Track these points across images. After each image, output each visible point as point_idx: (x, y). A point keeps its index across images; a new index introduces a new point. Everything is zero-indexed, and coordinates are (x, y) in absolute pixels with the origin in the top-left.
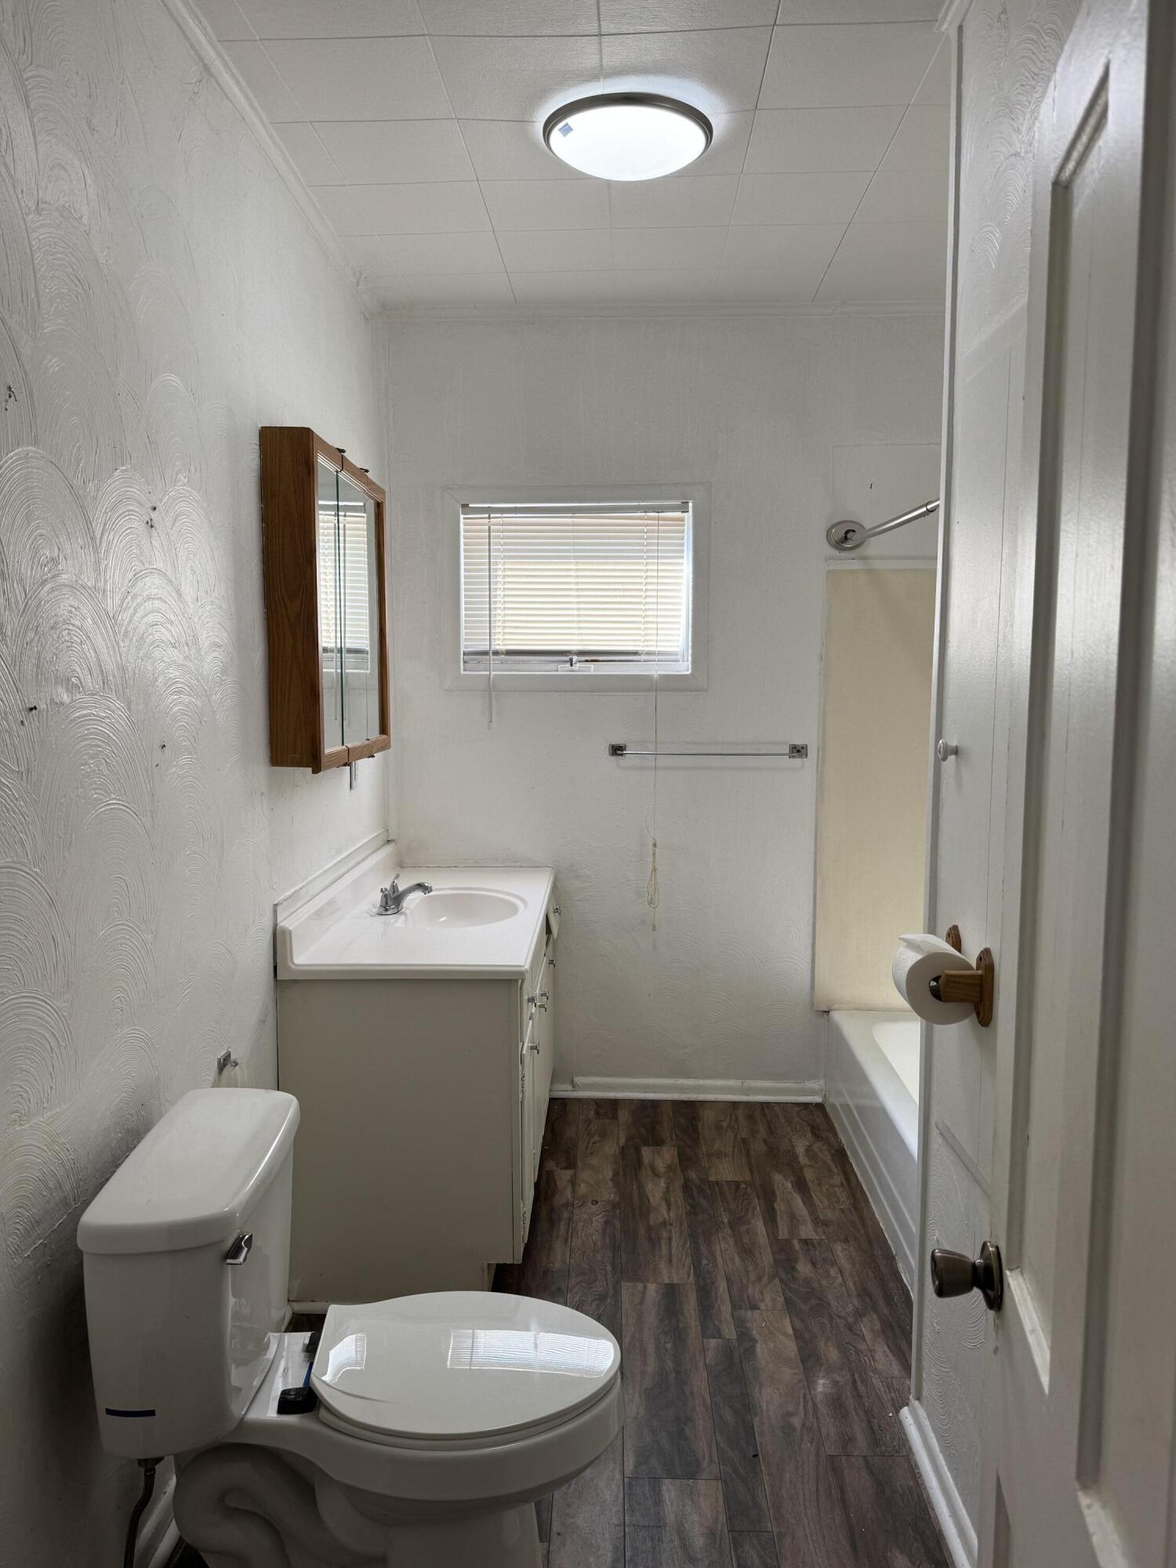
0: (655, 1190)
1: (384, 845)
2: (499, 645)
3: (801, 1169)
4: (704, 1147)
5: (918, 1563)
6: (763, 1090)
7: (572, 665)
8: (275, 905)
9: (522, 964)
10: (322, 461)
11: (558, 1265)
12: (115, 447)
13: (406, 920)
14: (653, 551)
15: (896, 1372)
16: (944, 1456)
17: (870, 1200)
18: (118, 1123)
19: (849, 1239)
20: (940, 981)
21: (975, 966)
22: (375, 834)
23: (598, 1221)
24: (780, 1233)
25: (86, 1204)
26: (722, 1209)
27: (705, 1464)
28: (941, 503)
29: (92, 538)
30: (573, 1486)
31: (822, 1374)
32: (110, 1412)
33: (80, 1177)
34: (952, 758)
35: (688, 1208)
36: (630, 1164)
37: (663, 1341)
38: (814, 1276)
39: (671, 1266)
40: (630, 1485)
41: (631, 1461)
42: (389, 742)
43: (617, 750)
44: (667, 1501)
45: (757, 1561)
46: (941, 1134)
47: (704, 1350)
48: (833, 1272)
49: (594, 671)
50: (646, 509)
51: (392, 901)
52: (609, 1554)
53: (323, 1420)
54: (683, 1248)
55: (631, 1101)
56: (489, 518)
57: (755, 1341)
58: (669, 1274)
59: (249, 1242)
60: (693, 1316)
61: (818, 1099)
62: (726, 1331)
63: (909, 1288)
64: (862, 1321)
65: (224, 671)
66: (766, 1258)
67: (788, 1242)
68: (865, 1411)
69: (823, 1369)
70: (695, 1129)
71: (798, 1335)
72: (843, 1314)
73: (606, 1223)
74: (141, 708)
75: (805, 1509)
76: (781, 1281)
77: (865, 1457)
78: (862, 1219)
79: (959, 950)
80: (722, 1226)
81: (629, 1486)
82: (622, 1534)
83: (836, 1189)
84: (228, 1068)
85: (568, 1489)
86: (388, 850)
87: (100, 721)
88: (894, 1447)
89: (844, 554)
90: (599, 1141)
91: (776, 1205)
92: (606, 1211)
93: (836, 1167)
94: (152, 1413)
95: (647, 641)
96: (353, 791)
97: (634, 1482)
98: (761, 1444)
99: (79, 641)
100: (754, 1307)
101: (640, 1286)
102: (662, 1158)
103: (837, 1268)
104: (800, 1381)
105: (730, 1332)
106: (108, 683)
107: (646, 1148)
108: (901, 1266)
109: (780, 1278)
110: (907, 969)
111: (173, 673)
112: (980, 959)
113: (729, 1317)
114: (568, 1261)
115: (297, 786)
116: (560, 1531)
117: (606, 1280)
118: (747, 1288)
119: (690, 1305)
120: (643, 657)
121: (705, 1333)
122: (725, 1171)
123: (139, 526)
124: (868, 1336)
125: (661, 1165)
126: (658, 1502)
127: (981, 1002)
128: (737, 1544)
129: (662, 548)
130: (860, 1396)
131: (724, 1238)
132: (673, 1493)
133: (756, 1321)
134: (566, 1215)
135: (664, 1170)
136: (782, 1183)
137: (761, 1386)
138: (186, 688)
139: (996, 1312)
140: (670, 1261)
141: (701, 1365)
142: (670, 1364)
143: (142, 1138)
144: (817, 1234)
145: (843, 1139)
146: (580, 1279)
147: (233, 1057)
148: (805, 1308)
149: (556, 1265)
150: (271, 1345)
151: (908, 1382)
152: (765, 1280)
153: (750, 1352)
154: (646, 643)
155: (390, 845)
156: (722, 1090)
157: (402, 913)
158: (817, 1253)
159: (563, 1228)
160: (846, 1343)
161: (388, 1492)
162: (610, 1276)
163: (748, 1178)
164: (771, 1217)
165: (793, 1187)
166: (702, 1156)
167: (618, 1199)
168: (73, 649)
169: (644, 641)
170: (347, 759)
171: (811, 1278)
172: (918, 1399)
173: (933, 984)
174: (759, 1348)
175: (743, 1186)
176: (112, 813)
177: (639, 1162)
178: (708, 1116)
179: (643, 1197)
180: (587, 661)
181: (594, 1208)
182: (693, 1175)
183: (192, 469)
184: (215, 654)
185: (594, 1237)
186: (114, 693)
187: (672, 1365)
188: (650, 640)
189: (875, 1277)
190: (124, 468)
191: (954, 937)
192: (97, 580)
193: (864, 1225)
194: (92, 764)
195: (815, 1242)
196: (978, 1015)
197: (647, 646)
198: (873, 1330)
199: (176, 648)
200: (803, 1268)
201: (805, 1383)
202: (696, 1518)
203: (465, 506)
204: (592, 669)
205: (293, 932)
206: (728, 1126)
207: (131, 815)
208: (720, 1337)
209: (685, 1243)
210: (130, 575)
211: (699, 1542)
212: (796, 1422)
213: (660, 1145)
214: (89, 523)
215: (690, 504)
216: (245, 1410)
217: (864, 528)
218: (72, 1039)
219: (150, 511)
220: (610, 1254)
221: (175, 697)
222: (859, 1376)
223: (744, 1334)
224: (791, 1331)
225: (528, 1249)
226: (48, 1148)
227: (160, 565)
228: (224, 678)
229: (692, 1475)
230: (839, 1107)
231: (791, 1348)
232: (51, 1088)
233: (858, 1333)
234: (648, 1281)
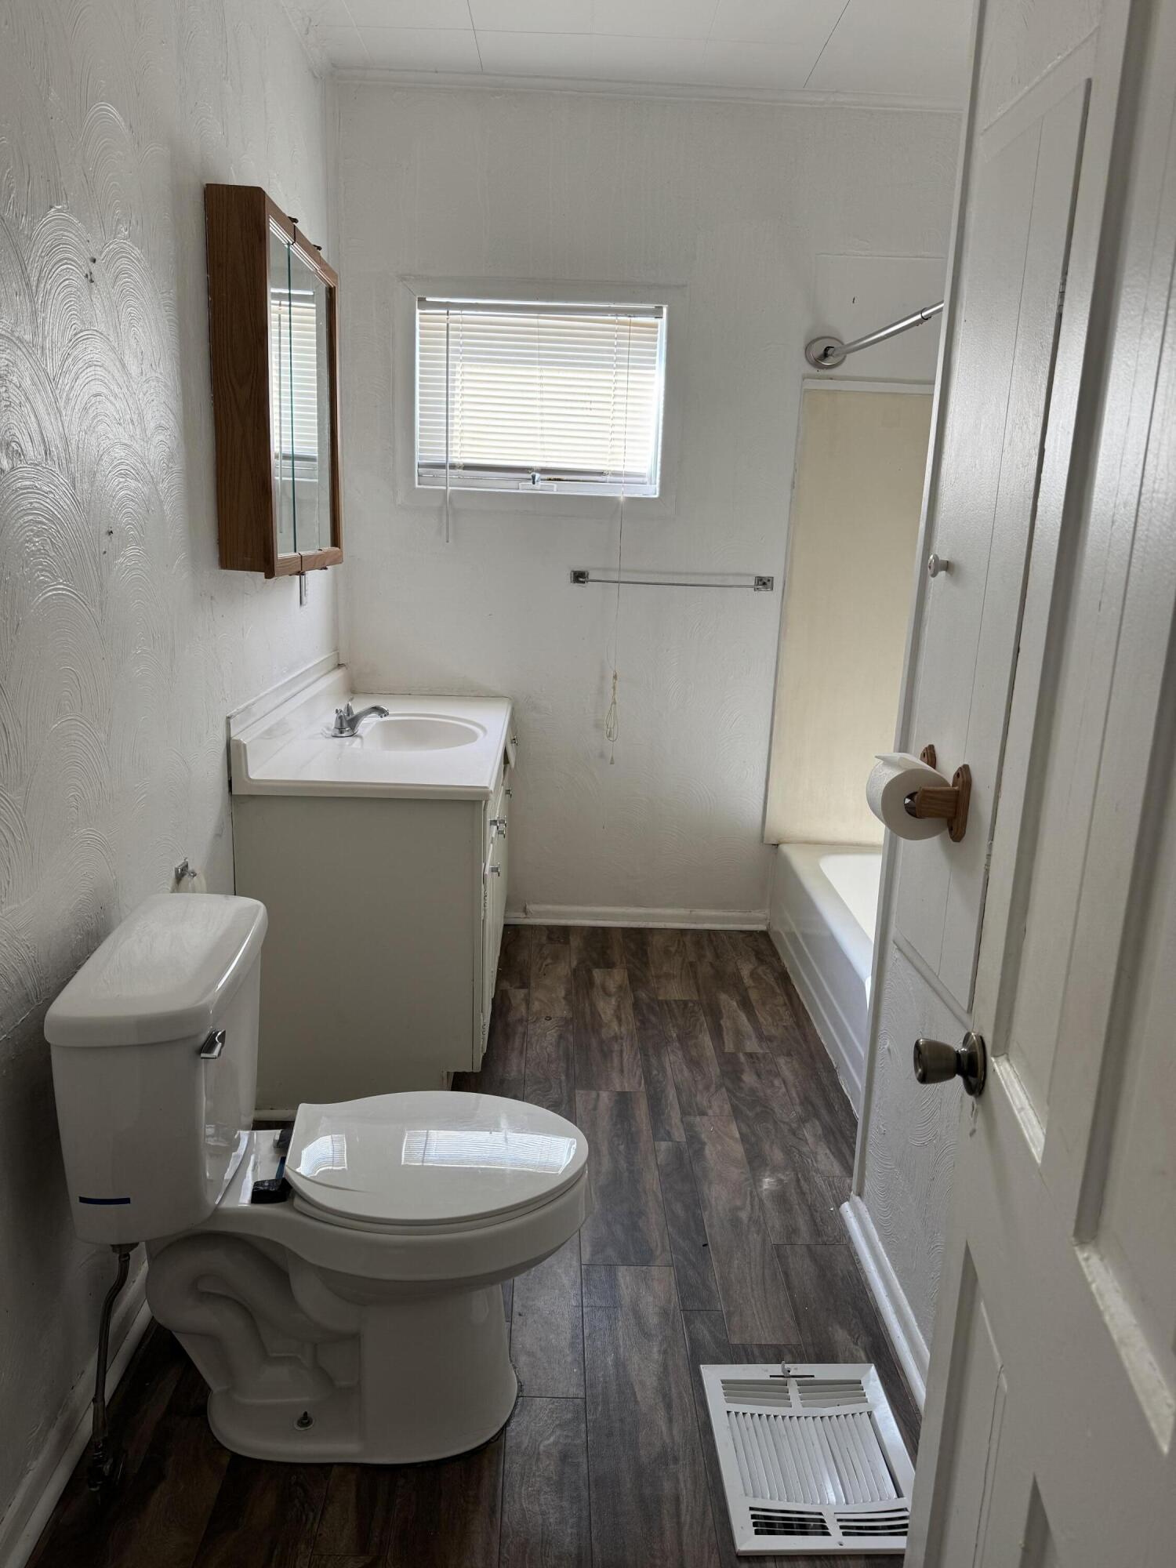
0: (606, 1008)
1: (334, 669)
2: (457, 457)
3: (746, 990)
4: (652, 969)
5: (856, 1336)
6: (709, 919)
7: (534, 483)
8: (229, 718)
9: (487, 785)
10: (274, 228)
11: (514, 1074)
12: (48, 181)
13: (362, 743)
14: (623, 360)
15: (838, 1172)
16: (883, 1244)
17: (812, 1018)
18: (77, 925)
19: (792, 1053)
20: (916, 798)
21: (951, 783)
22: (326, 656)
23: (552, 1035)
24: (726, 1047)
25: (49, 1002)
26: (671, 1025)
27: (658, 1253)
28: (945, 306)
29: (27, 284)
30: (532, 1273)
31: (767, 1173)
32: (83, 1200)
33: (41, 975)
34: (942, 574)
35: (638, 1024)
36: (581, 985)
37: (616, 1143)
38: (758, 1086)
39: (625, 1077)
40: (588, 1272)
41: (588, 1250)
42: (341, 556)
43: (579, 577)
44: (623, 1285)
45: (708, 1336)
46: (900, 949)
47: (655, 1151)
48: (777, 1082)
49: (557, 491)
50: (617, 312)
51: (347, 724)
52: (569, 1331)
53: (297, 1208)
54: (635, 1059)
55: (583, 928)
56: (448, 314)
57: (704, 1144)
58: (618, 1083)
59: (222, 1038)
60: (644, 1120)
61: (762, 927)
62: (676, 1134)
63: (849, 1098)
64: (804, 1126)
65: (171, 458)
66: (714, 1070)
67: (734, 1055)
68: (808, 1205)
69: (768, 1168)
70: (645, 953)
71: (744, 1138)
72: (787, 1120)
73: (560, 1037)
74: (86, 486)
75: (753, 1290)
76: (728, 1090)
77: (808, 1246)
78: (804, 1035)
79: (934, 768)
80: (670, 1040)
81: (586, 1274)
82: (581, 1313)
83: (779, 1008)
84: (186, 878)
85: (528, 1275)
86: (338, 674)
87: (43, 495)
88: (835, 1236)
89: (822, 372)
90: (551, 964)
91: (722, 1022)
92: (559, 1027)
93: (779, 987)
94: (127, 1201)
95: (613, 460)
96: (304, 608)
97: (591, 1269)
98: (710, 1235)
99: (18, 402)
100: (703, 1113)
101: (594, 1094)
102: (616, 978)
103: (781, 1080)
104: (747, 1180)
105: (679, 1135)
106: (50, 454)
107: (597, 970)
108: (842, 1079)
109: (726, 1088)
110: (884, 786)
111: (119, 452)
112: (957, 775)
113: (679, 1123)
114: (523, 1071)
115: (247, 594)
116: (521, 1312)
117: (561, 1088)
118: (696, 1096)
119: (642, 1112)
120: (609, 478)
121: (656, 1137)
122: (674, 991)
123: (78, 280)
124: (810, 1139)
125: (612, 986)
126: (613, 1284)
127: (955, 818)
128: (688, 1321)
129: (633, 357)
130: (803, 1193)
131: (673, 1051)
132: (628, 1278)
133: (705, 1127)
134: (520, 1029)
135: (614, 990)
136: (728, 1002)
137: (710, 1183)
138: (132, 471)
139: (976, 1097)
140: (622, 1071)
141: (653, 1165)
142: (623, 1165)
143: (102, 942)
144: (762, 1048)
145: (785, 963)
146: (535, 1087)
147: (190, 868)
148: (750, 1114)
149: (512, 1074)
150: (241, 1141)
151: (848, 1181)
152: (712, 1089)
153: (699, 1153)
154: (612, 463)
155: (340, 670)
156: (673, 918)
157: (357, 736)
158: (762, 1065)
159: (518, 1041)
160: (790, 1146)
161: (363, 1273)
162: (564, 1084)
163: (695, 998)
164: (717, 1032)
165: (738, 1006)
166: (651, 978)
167: (570, 1015)
168: (12, 409)
169: (610, 460)
170: (300, 569)
171: (756, 1088)
172: (860, 1194)
173: (907, 801)
174: (709, 1151)
175: (690, 1004)
176: (60, 598)
177: (590, 983)
178: (657, 941)
179: (595, 1013)
180: (550, 480)
181: (549, 1023)
182: (643, 995)
183: (134, 222)
184: (161, 437)
185: (548, 1049)
186: (57, 466)
187: (625, 1166)
188: (617, 460)
189: (817, 1088)
190: (59, 207)
191: (930, 756)
192: (34, 334)
193: (806, 1040)
194: (38, 542)
195: (759, 1056)
196: (951, 830)
197: (614, 465)
198: (815, 1135)
199: (120, 424)
200: (749, 1078)
201: (751, 1181)
202: (651, 1299)
203: (421, 300)
204: (555, 489)
205: (247, 747)
206: (676, 951)
207: (80, 603)
208: (671, 1139)
209: (636, 1054)
210: (70, 333)
211: (653, 1320)
212: (744, 1215)
213: (611, 968)
214: (24, 270)
215: (665, 310)
216: (220, 1197)
217: (842, 344)
218: (28, 835)
219: (90, 263)
220: (564, 1065)
221: (121, 480)
222: (803, 1175)
223: (693, 1138)
224: (737, 1135)
225: (486, 1060)
226: (8, 943)
227: (102, 328)
228: (171, 465)
229: (646, 1262)
230: (784, 935)
231: (738, 1150)
232: (9, 882)
233: (801, 1136)
234: (600, 1089)
